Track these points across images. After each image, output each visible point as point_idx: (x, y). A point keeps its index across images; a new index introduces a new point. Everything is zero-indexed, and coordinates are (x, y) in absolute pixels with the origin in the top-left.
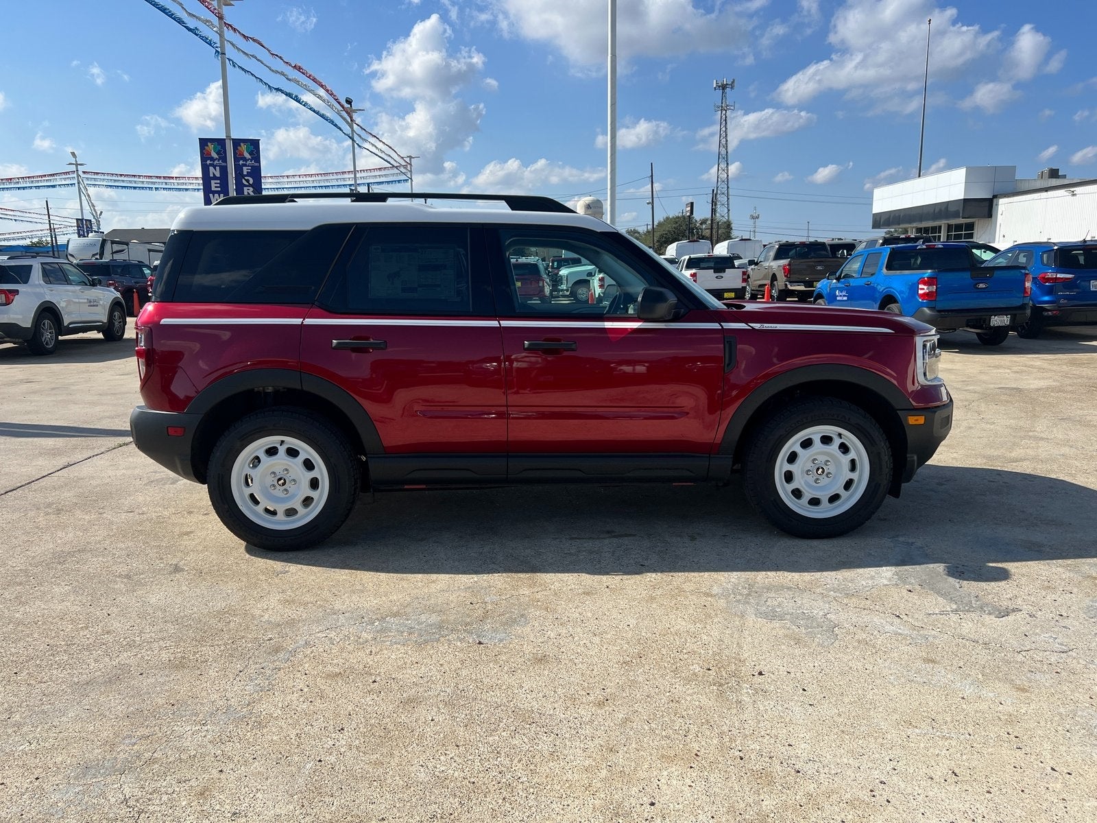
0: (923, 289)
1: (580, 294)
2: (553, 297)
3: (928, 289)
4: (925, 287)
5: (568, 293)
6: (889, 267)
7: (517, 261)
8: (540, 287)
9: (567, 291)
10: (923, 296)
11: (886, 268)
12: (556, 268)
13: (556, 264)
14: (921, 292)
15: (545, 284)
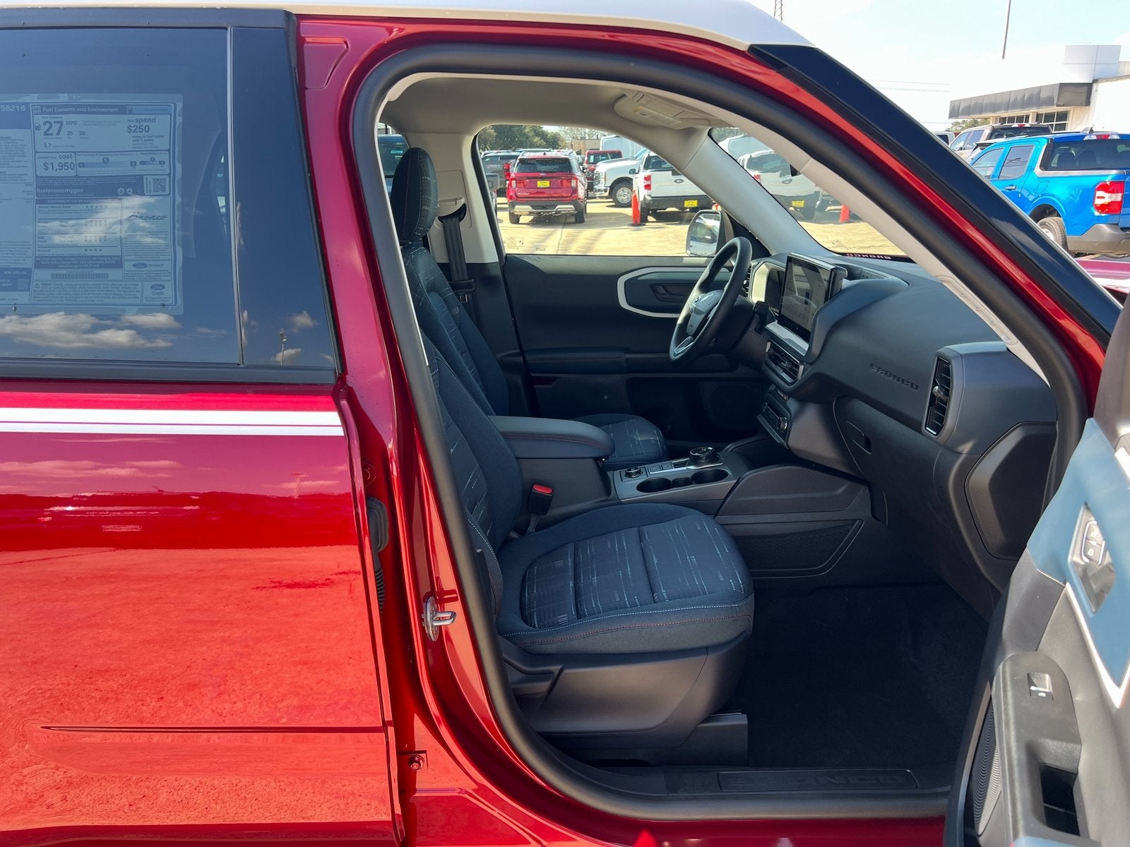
0: (1103, 198)
1: (620, 195)
2: (588, 198)
3: (1109, 197)
4: (1107, 195)
5: (607, 194)
6: (1045, 165)
7: (545, 154)
8: (572, 187)
9: (606, 191)
10: (1102, 208)
11: (1040, 166)
12: (593, 163)
13: (592, 158)
14: (1098, 202)
15: (579, 184)
